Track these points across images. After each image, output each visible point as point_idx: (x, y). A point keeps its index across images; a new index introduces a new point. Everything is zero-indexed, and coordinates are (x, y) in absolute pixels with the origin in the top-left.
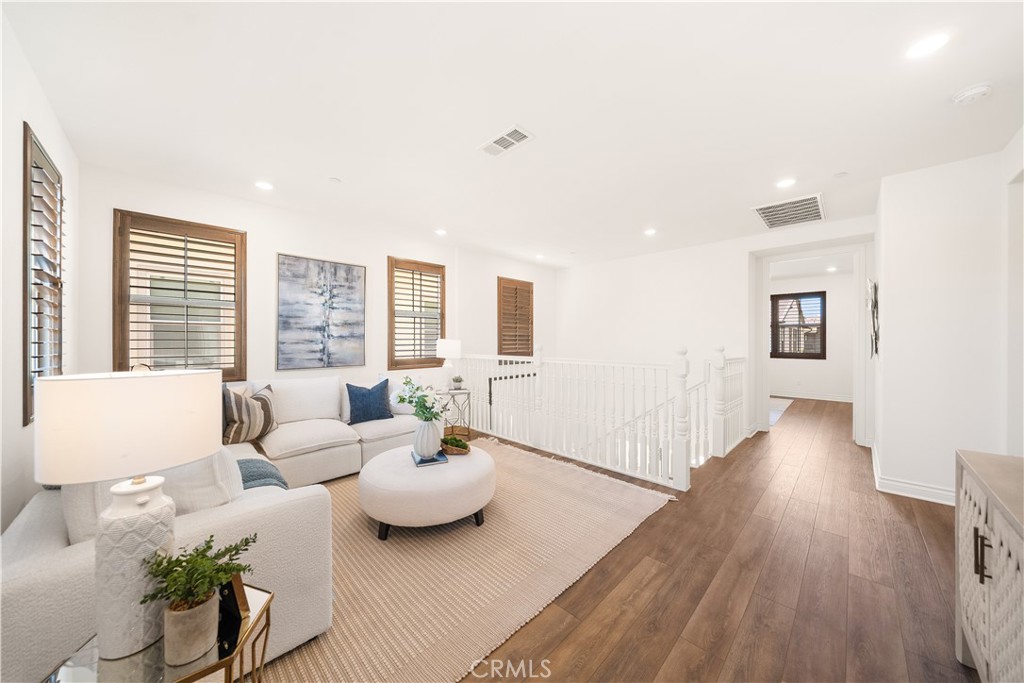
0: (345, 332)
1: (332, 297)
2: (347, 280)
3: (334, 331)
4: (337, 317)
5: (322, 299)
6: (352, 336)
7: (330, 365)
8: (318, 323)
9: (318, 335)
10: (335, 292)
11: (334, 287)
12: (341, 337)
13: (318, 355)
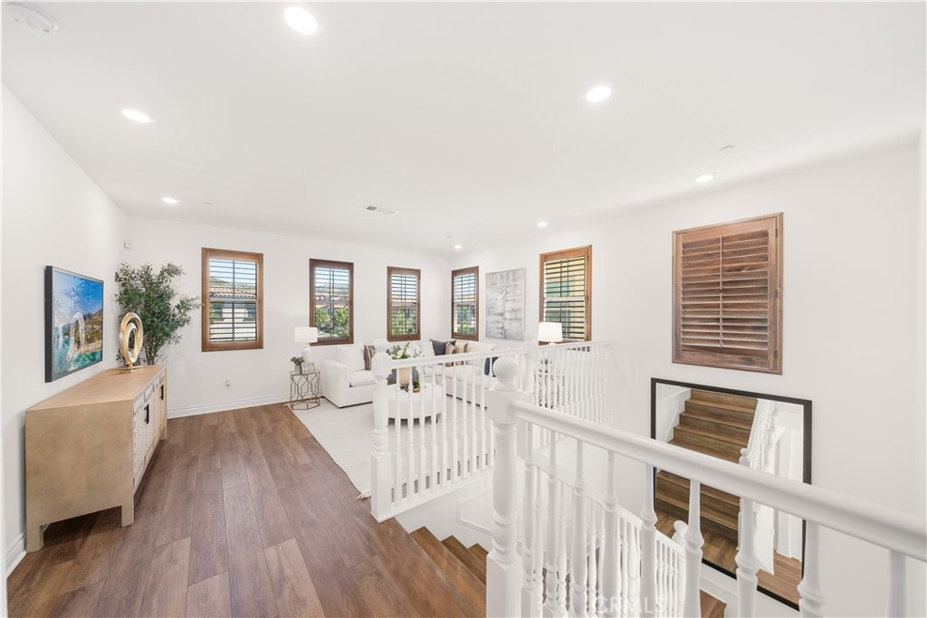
0: (512, 316)
1: (507, 293)
2: (513, 281)
3: (508, 316)
4: (509, 306)
5: (502, 296)
6: (516, 319)
7: (505, 338)
8: (500, 311)
9: (500, 318)
10: (508, 290)
11: (507, 287)
12: (511, 319)
13: (501, 331)
